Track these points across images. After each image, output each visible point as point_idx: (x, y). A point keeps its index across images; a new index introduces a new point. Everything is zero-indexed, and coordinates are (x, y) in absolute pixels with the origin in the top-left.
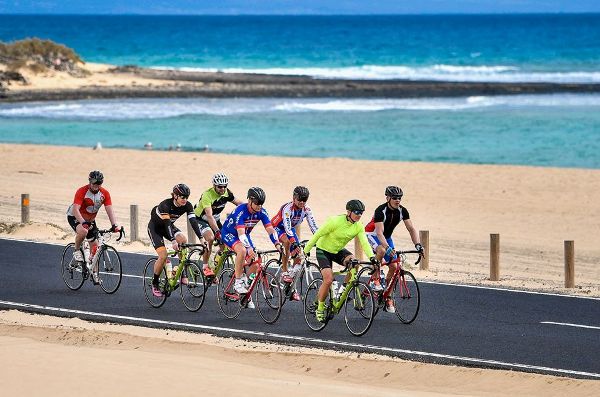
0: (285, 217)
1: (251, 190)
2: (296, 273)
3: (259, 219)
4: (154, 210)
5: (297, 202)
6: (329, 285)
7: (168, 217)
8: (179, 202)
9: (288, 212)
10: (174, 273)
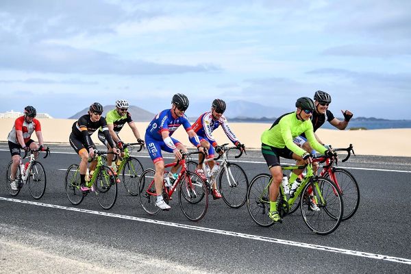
0: (205, 125)
1: (176, 96)
2: (215, 173)
3: (180, 123)
4: (75, 124)
5: (215, 113)
6: (280, 182)
7: (86, 129)
8: (95, 118)
9: (207, 121)
10: (91, 176)
